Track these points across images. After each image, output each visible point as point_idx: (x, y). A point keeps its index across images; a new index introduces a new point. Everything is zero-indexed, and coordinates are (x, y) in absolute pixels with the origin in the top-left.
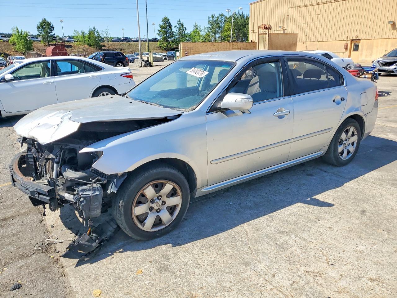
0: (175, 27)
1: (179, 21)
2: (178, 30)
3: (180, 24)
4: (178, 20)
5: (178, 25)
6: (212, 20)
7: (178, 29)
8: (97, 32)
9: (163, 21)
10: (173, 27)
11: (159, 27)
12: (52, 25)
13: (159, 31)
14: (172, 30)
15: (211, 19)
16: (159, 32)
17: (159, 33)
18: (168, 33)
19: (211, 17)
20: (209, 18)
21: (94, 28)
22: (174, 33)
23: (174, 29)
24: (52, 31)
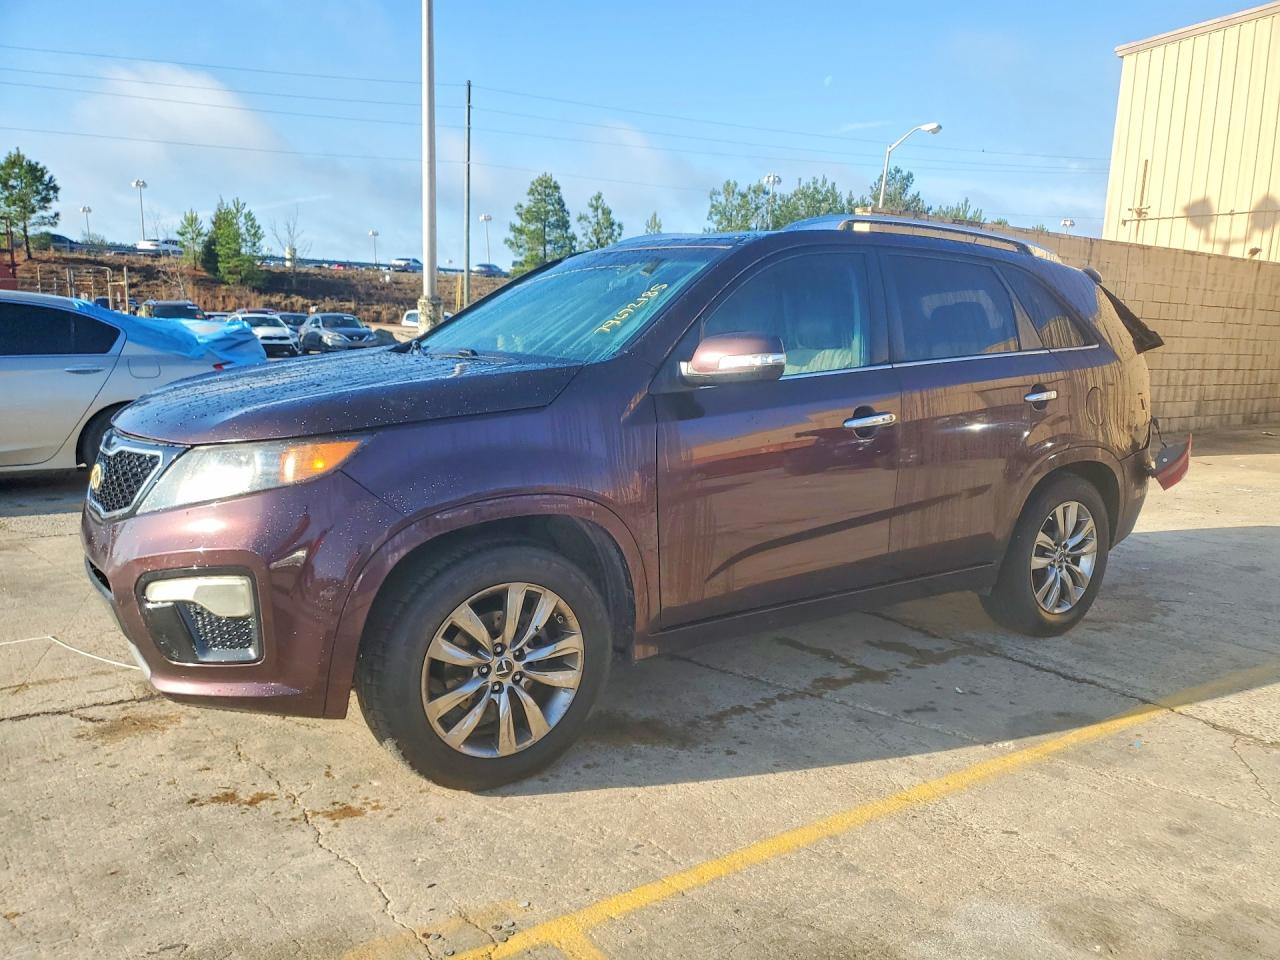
0: (580, 218)
1: (599, 197)
2: (590, 234)
3: (600, 211)
4: (596, 194)
5: (590, 212)
6: (724, 202)
7: (590, 230)
8: (249, 216)
9: (532, 192)
10: (572, 220)
11: (514, 212)
12: (51, 178)
13: (513, 228)
14: (570, 231)
15: (722, 199)
16: (515, 237)
17: (513, 240)
18: (550, 242)
19: (721, 191)
20: (714, 193)
21: (236, 204)
22: (574, 243)
23: (575, 228)
24: (46, 200)
